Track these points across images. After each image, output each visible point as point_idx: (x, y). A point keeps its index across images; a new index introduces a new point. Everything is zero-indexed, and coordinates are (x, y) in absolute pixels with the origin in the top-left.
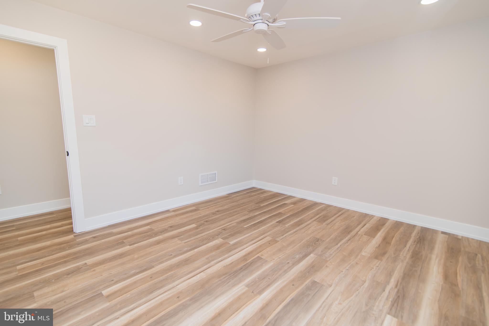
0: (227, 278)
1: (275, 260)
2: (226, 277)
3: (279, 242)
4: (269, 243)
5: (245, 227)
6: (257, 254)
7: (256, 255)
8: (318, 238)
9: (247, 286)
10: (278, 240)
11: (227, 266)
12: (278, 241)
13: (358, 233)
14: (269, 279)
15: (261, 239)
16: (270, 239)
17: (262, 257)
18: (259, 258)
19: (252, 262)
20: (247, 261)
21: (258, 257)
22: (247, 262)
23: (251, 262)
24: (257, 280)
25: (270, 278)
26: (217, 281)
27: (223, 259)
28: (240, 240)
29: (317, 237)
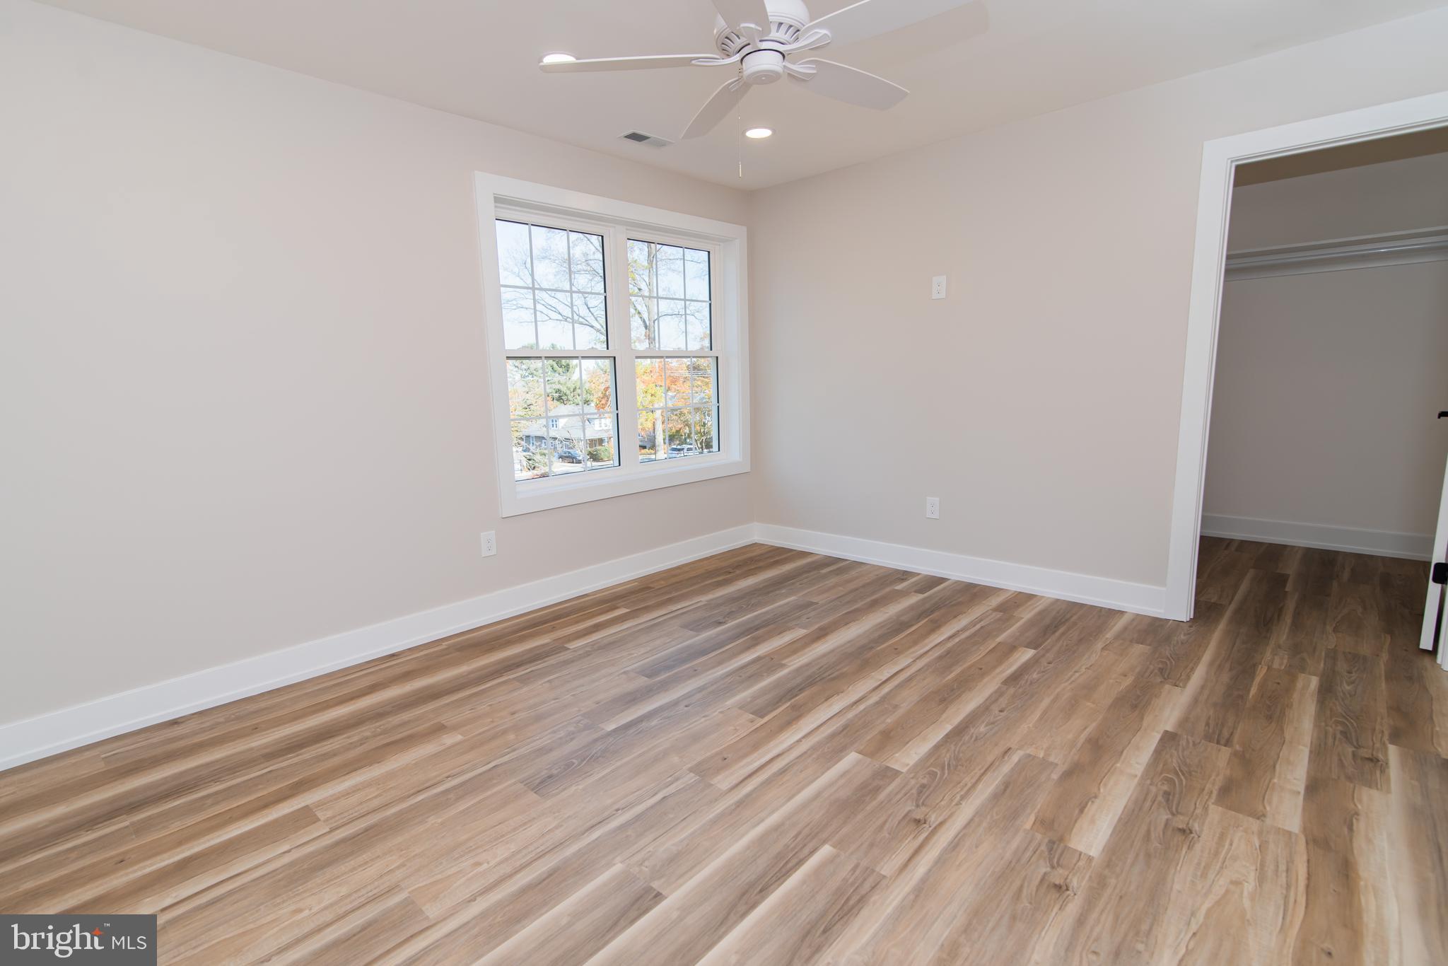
0: (827, 674)
1: (719, 710)
2: (829, 675)
3: (689, 766)
4: (725, 759)
5: (826, 850)
6: (766, 723)
7: (768, 721)
8: (532, 793)
9: (783, 666)
10: (692, 775)
11: (838, 693)
12: (691, 770)
13: (328, 830)
14: (740, 676)
15: (754, 777)
16: (719, 777)
17: (751, 716)
18: (760, 713)
19: (777, 703)
20: (791, 704)
21: (762, 717)
22: (789, 703)
23: (780, 704)
24: (765, 674)
25: (738, 678)
26: (845, 669)
27: (854, 707)
28: (828, 769)
29: (535, 795)
